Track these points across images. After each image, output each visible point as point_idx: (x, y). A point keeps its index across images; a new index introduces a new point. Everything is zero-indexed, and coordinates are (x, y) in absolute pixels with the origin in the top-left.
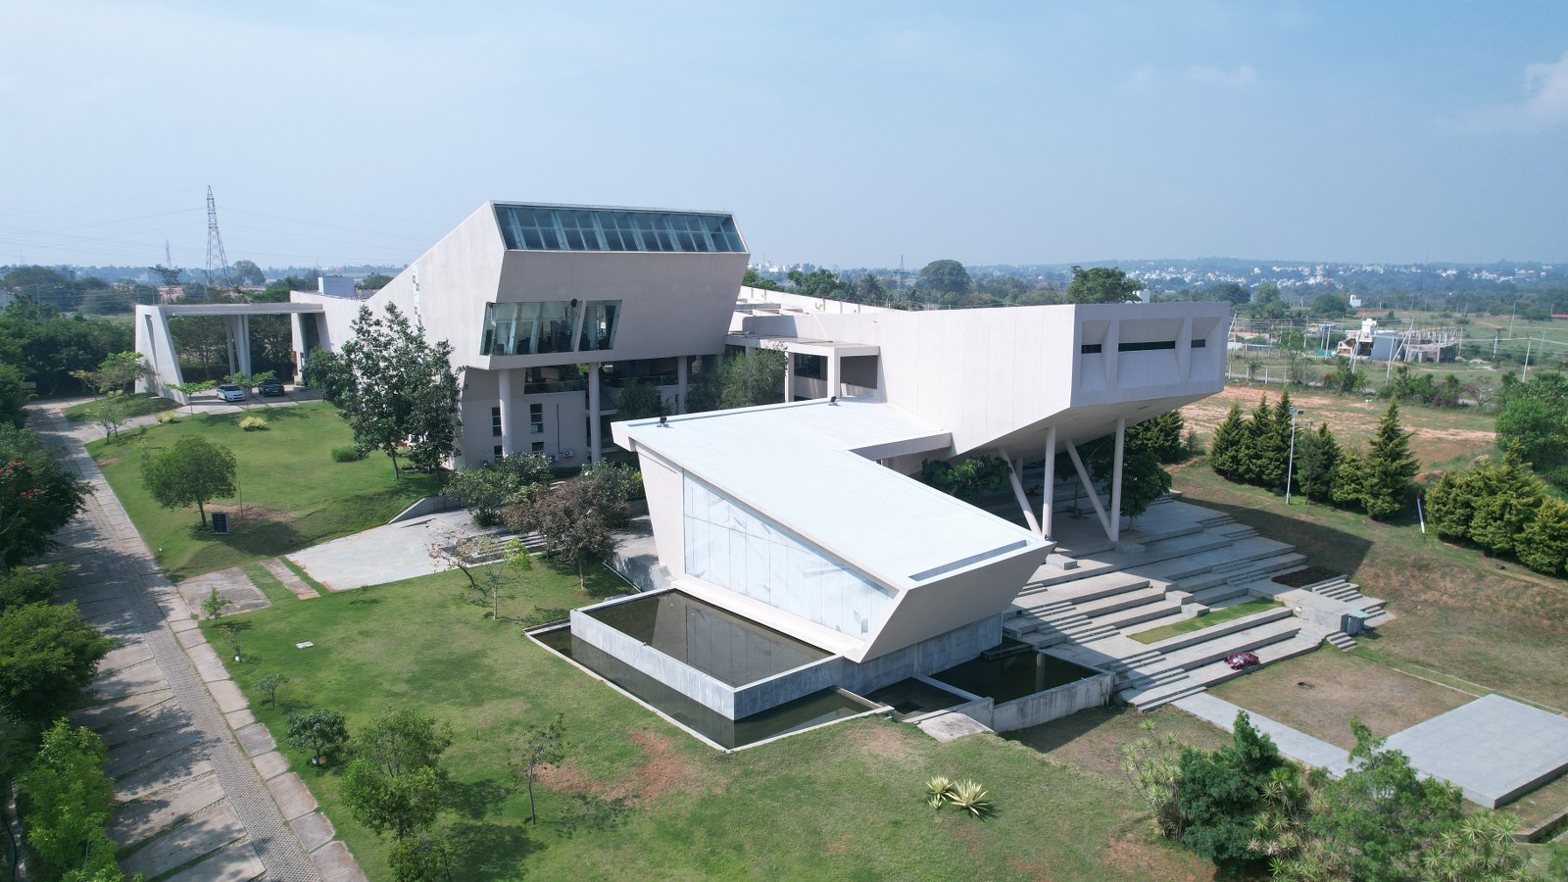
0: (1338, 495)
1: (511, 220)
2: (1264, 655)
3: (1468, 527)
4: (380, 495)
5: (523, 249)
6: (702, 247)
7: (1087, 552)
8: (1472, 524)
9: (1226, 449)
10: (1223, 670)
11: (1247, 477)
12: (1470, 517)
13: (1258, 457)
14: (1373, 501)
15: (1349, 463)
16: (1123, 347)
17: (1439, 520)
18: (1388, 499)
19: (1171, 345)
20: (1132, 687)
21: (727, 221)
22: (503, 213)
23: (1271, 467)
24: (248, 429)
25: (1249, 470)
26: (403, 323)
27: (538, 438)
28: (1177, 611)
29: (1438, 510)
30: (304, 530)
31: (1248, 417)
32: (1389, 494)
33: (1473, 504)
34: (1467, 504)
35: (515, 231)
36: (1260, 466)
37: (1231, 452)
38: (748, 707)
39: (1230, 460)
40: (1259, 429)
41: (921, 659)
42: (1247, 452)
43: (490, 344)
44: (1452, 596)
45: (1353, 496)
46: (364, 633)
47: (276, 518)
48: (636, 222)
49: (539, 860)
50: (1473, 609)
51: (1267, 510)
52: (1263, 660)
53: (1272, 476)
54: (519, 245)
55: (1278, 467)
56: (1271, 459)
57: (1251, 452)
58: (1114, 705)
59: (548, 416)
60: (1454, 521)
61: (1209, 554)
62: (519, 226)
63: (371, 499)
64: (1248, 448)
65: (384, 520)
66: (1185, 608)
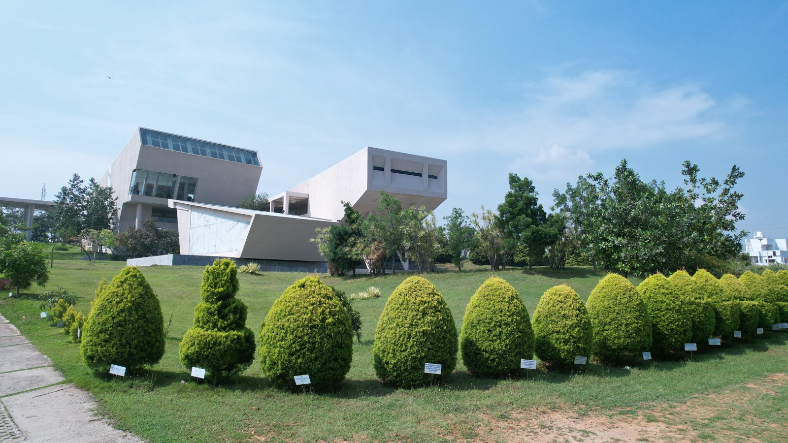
1: (147, 135)
6: (239, 160)
16: (393, 171)
19: (420, 175)
21: (254, 154)
22: (144, 132)
35: (148, 140)
48: (208, 146)
54: (149, 144)
62: (150, 138)
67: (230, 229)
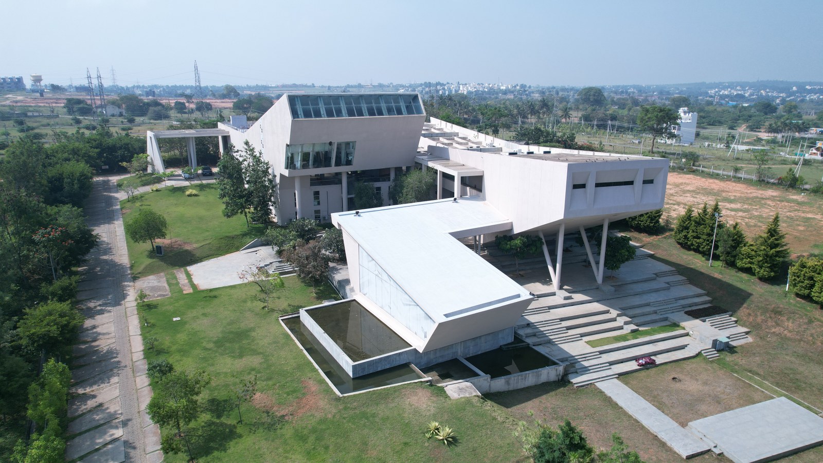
0: (739, 264)
1: (297, 103)
2: (659, 359)
3: (812, 291)
4: (237, 236)
5: (302, 119)
6: (399, 112)
7: (581, 289)
8: (813, 290)
9: (682, 231)
10: (633, 366)
11: (692, 247)
12: (812, 286)
13: (699, 238)
14: (758, 270)
15: (749, 246)
16: (598, 185)
17: (795, 285)
18: (767, 269)
19: (631, 183)
20: (576, 372)
21: (414, 98)
22: (293, 99)
23: (704, 244)
24: (190, 196)
25: (692, 244)
26: (252, 150)
27: (317, 208)
28: (621, 328)
29: (795, 280)
30: (198, 254)
31: (695, 214)
32: (768, 267)
33: (815, 279)
34: (811, 278)
35: (298, 109)
36: (698, 243)
37: (684, 233)
38: (360, 372)
39: (683, 237)
40: (700, 222)
41: (462, 349)
42: (692, 234)
43: (290, 163)
44: (790, 332)
45: (749, 265)
46: (204, 315)
47: (187, 247)
48: (364, 101)
49: (237, 443)
50: (800, 340)
51: (697, 269)
52: (658, 362)
53: (705, 249)
54: (300, 116)
55: (708, 245)
56: (705, 240)
57: (695, 234)
58: (563, 381)
59: (322, 197)
60: (803, 287)
61: (654, 295)
62: (301, 106)
63: (233, 238)
64: (693, 231)
65: (237, 249)
66: (625, 327)
67: (407, 305)
